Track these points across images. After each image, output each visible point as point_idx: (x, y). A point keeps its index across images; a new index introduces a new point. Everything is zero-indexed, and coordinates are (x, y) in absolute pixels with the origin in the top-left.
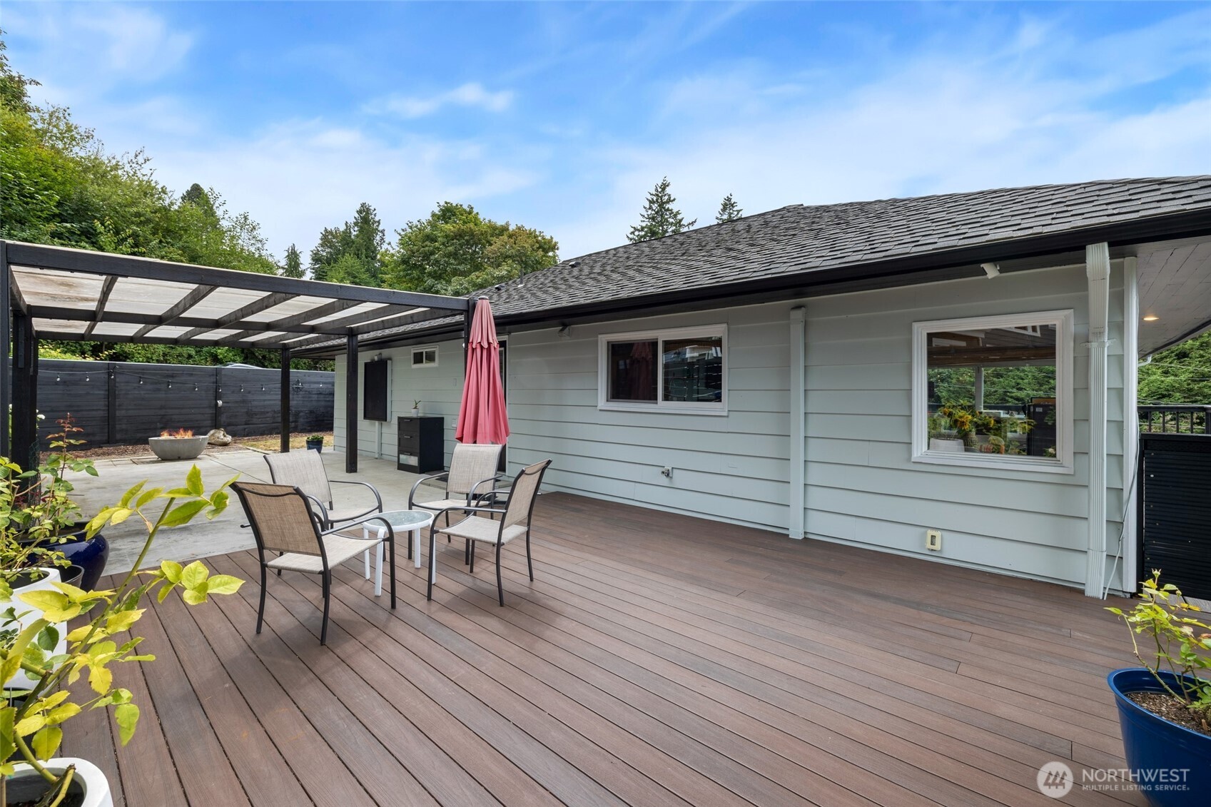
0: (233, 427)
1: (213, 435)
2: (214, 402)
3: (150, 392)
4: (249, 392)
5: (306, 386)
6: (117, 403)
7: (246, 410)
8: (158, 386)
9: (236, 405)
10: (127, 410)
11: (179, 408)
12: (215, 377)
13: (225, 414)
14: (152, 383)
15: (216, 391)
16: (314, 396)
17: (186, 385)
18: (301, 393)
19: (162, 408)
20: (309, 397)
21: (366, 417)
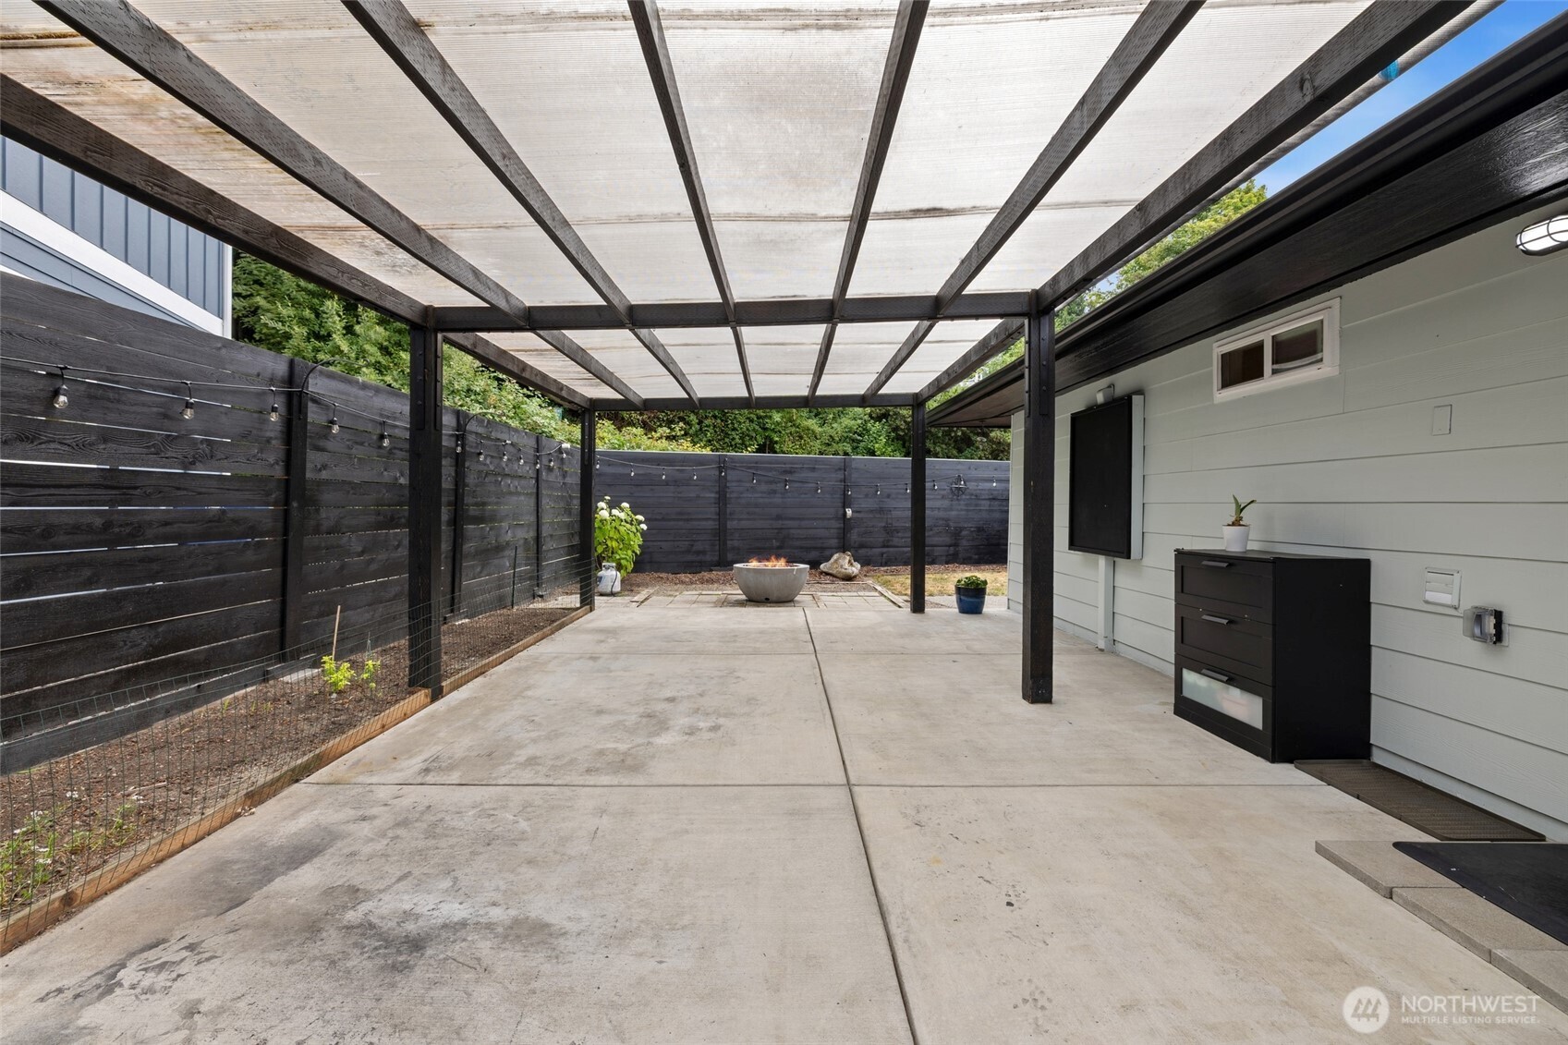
0: (866, 550)
1: (836, 561)
2: (841, 512)
3: (764, 495)
4: (889, 496)
5: (972, 486)
6: (728, 511)
7: (883, 524)
8: (773, 487)
9: (871, 516)
10: (740, 520)
11: (799, 519)
12: (843, 472)
13: (856, 531)
14: (766, 482)
15: (845, 494)
16: (983, 502)
17: (806, 485)
18: (964, 497)
19: (779, 517)
20: (976, 505)
21: (1074, 544)
